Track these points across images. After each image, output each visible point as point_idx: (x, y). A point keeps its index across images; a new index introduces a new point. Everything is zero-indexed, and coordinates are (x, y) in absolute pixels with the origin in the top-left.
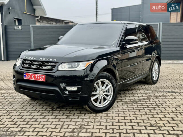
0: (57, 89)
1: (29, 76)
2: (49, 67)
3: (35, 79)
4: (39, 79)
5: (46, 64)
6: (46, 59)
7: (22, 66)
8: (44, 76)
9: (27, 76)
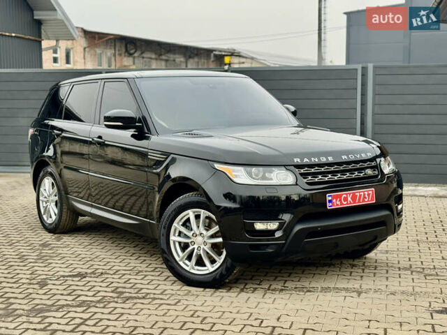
1: (340, 200)
3: (354, 202)
9: (334, 200)
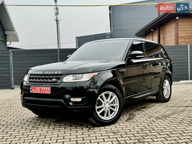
0: (62, 101)
1: (35, 90)
2: (54, 80)
3: (41, 92)
4: (45, 92)
5: (51, 77)
6: (51, 73)
7: (29, 80)
8: (49, 88)
